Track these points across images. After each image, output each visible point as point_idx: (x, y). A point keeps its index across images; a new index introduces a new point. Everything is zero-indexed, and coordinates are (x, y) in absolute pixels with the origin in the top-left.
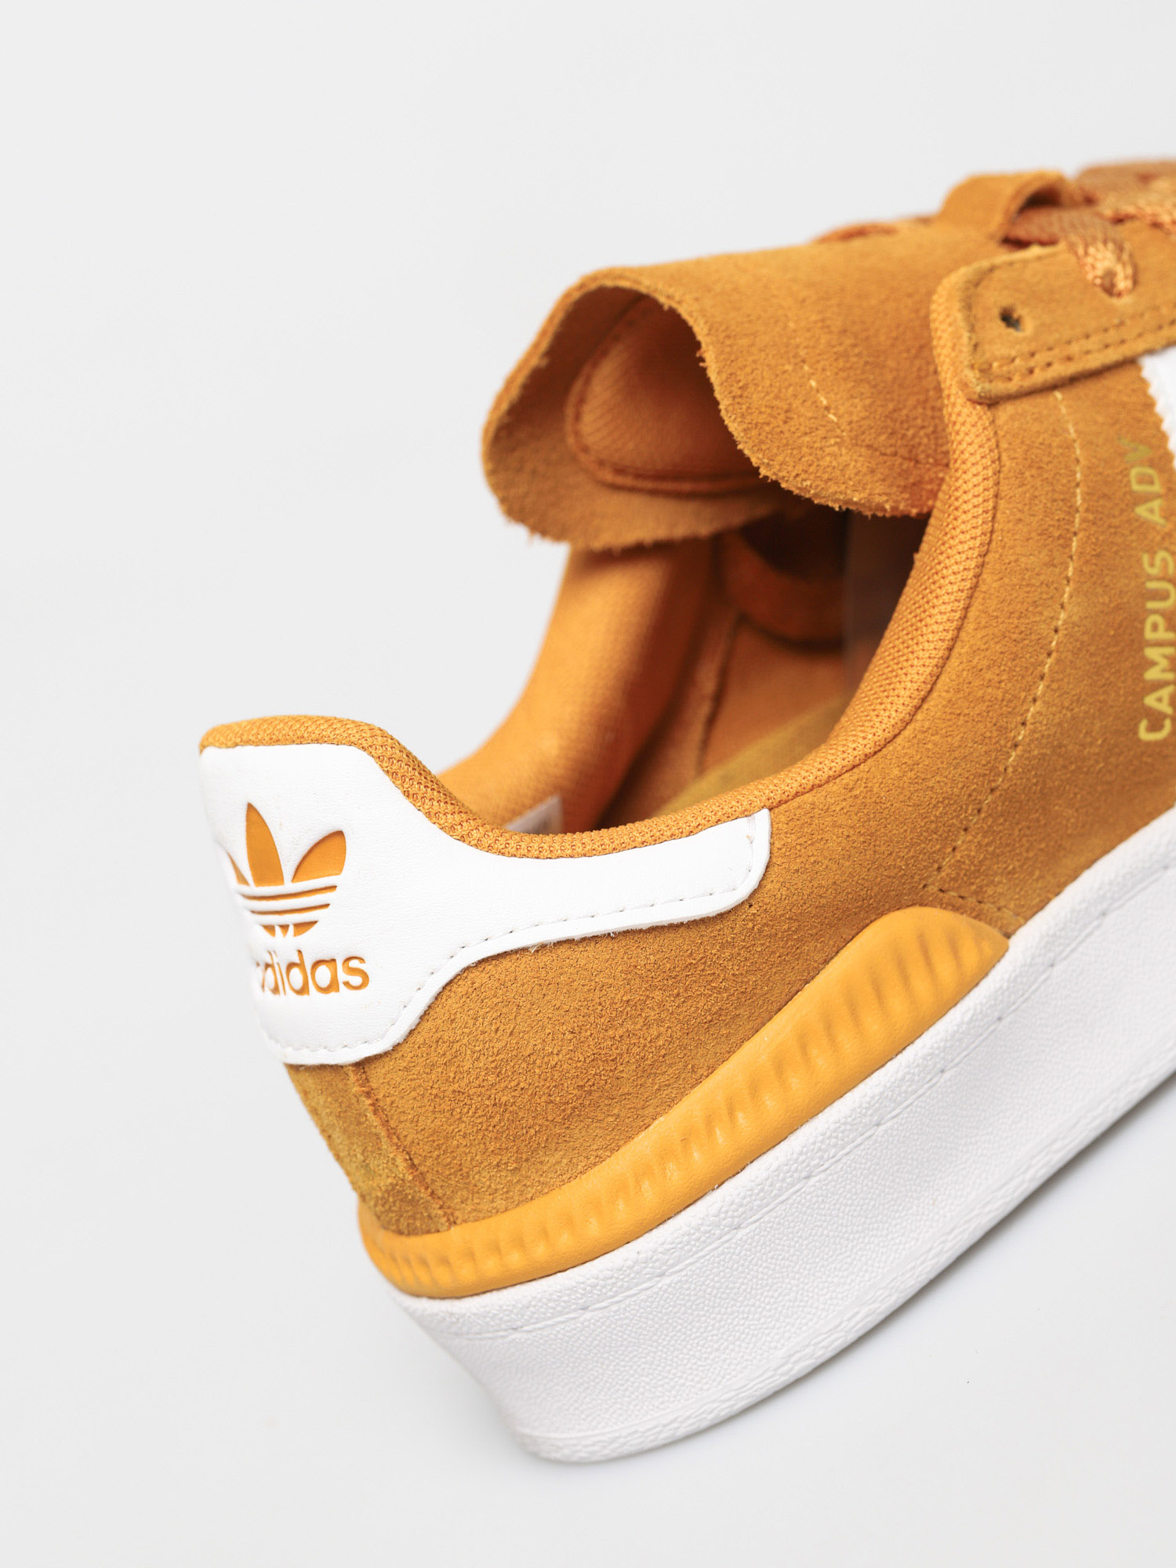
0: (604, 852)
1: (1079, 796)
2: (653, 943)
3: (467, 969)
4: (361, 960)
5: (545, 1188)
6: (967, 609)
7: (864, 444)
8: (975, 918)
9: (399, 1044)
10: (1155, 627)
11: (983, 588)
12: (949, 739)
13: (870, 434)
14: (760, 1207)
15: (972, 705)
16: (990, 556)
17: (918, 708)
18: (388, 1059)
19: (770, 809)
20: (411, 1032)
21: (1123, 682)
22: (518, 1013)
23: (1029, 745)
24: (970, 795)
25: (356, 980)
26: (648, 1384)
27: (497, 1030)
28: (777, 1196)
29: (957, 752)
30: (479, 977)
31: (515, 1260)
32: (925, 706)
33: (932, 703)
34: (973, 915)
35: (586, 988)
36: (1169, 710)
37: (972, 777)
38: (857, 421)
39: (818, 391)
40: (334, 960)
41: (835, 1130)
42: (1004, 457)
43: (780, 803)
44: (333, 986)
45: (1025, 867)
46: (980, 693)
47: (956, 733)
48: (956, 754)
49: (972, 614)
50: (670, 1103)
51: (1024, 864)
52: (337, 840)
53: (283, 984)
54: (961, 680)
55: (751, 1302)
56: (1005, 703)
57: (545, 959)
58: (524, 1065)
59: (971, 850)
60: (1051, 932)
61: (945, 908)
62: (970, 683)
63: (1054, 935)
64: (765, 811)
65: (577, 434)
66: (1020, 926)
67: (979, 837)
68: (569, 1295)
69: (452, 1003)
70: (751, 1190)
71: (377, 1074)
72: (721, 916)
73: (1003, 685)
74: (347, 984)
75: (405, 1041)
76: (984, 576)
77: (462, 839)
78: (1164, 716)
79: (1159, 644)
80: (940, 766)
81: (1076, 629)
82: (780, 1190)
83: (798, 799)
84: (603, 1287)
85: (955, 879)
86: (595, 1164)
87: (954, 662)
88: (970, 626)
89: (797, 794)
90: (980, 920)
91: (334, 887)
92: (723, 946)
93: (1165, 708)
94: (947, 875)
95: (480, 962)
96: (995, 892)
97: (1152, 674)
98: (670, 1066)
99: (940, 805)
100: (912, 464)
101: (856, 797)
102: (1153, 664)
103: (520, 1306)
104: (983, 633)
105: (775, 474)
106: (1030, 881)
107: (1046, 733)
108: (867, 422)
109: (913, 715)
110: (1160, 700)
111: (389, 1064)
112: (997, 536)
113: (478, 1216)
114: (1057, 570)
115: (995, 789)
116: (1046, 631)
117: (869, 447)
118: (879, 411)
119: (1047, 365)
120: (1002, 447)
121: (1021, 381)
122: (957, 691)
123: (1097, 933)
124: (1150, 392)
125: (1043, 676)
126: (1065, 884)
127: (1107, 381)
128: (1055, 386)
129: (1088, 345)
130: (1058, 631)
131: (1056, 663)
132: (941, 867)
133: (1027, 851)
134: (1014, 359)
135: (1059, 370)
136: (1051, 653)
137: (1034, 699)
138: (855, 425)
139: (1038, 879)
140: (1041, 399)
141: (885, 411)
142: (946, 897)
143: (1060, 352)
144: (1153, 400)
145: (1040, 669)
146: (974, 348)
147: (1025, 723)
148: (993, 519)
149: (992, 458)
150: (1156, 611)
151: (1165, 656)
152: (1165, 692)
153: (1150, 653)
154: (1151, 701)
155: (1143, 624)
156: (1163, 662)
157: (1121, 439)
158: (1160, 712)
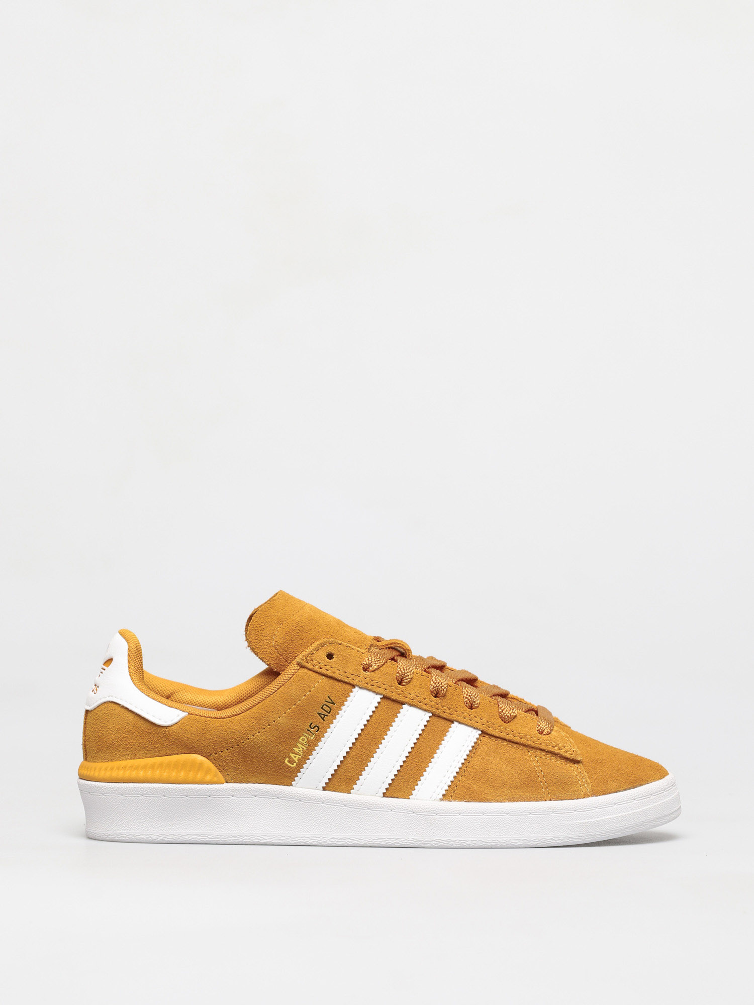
0: (146, 695)
2: (142, 722)
3: (109, 701)
4: (99, 688)
8: (220, 772)
10: (303, 740)
17: (233, 716)
19: (188, 714)
20: (95, 709)
23: (251, 741)
24: (231, 742)
25: (96, 691)
30: (110, 705)
35: (126, 722)
36: (297, 762)
37: (233, 738)
41: (153, 789)
42: (292, 678)
43: (192, 714)
45: (239, 770)
46: (247, 722)
48: (233, 731)
49: (259, 704)
52: (111, 661)
54: (246, 716)
56: (251, 728)
57: (123, 710)
59: (226, 755)
60: (236, 788)
63: (236, 790)
66: (231, 783)
67: (230, 754)
72: (159, 726)
73: (254, 724)
75: (93, 710)
76: (268, 699)
81: (279, 724)
82: (134, 793)
83: (195, 716)
85: (219, 759)
87: (248, 711)
88: (257, 707)
91: (105, 670)
94: (217, 756)
95: (112, 701)
96: (229, 770)
97: (296, 750)
98: (132, 751)
99: (222, 738)
101: (206, 723)
104: (259, 710)
106: (239, 774)
107: (257, 742)
108: (280, 645)
110: (295, 757)
111: (90, 714)
112: (276, 693)
114: (284, 709)
115: (238, 745)
116: (271, 719)
117: (276, 649)
118: (287, 645)
119: (327, 670)
120: (295, 676)
121: (316, 668)
122: (244, 718)
123: (250, 798)
124: (351, 694)
125: (264, 729)
126: (250, 782)
127: (340, 684)
128: (324, 676)
129: (344, 674)
130: (274, 721)
131: (270, 728)
132: (216, 753)
133: (242, 767)
134: (319, 663)
135: (329, 673)
136: (269, 725)
137: (259, 732)
138: (277, 643)
139: (242, 775)
140: (317, 675)
141: (289, 646)
142: (214, 761)
143: (333, 670)
144: (349, 696)
145: (265, 727)
146: (313, 654)
147: (253, 736)
148: (279, 688)
149: (291, 676)
150: (306, 737)
151: (302, 748)
152: (298, 756)
153: (299, 745)
154: (292, 755)
155: (300, 737)
156: (301, 749)
157: (329, 697)
158: (294, 760)
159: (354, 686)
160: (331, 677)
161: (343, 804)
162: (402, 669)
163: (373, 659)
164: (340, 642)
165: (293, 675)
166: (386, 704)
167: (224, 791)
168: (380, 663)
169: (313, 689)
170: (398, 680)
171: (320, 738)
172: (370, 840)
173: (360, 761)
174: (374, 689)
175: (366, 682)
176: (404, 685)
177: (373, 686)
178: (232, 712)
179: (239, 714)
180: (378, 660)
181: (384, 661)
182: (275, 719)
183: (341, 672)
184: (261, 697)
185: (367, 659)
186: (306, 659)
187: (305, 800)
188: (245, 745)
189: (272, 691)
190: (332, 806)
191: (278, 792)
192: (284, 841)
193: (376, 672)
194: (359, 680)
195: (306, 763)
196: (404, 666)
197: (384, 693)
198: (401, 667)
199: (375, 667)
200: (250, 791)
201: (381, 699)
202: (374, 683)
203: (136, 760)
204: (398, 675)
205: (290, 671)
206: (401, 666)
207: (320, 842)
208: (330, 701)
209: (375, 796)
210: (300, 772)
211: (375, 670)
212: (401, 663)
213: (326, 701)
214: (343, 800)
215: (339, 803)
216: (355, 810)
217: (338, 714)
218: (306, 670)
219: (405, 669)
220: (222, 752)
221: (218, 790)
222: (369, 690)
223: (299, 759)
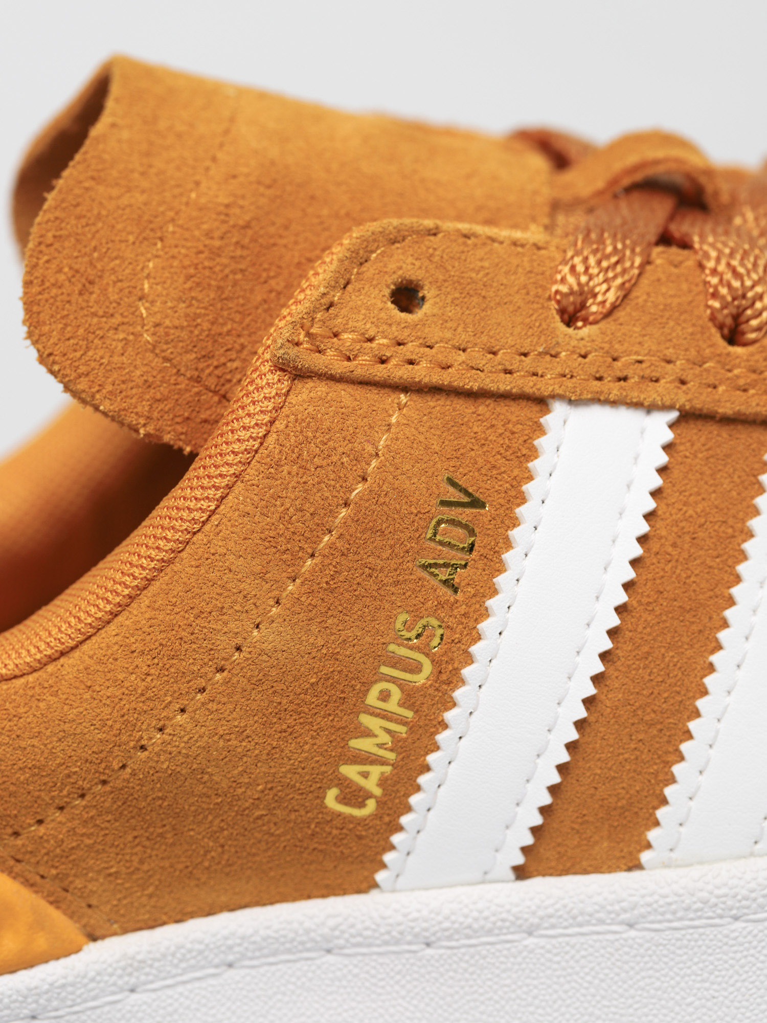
1: (226, 833)
7: (163, 354)
8: (51, 903)
10: (385, 696)
11: (177, 567)
12: (66, 708)
13: (175, 347)
15: (107, 684)
16: (199, 537)
17: (52, 659)
21: (312, 737)
23: (158, 755)
24: (69, 776)
29: (67, 725)
32: (62, 660)
33: (71, 661)
34: (51, 899)
36: (378, 791)
37: (75, 758)
38: (167, 327)
39: (148, 277)
42: (271, 439)
45: (134, 877)
46: (121, 676)
47: (75, 705)
48: (66, 727)
49: (154, 587)
51: (133, 873)
54: (110, 652)
56: (143, 699)
59: (60, 833)
60: (139, 957)
61: (14, 878)
62: (116, 660)
63: (142, 961)
66: (115, 934)
67: (76, 823)
73: (149, 678)
76: (184, 555)
78: (369, 795)
79: (384, 715)
80: (43, 730)
81: (265, 657)
85: (33, 854)
87: (112, 628)
88: (145, 600)
90: (58, 908)
93: (371, 785)
94: (23, 845)
96: (85, 887)
97: (362, 745)
99: (27, 770)
100: (216, 399)
102: (368, 733)
104: (153, 614)
106: (139, 894)
107: (184, 751)
108: (178, 332)
109: (43, 664)
110: (365, 775)
112: (215, 520)
114: (268, 586)
115: (104, 782)
116: (224, 643)
117: (166, 359)
118: (206, 325)
119: (411, 362)
120: (279, 425)
121: (363, 366)
122: (100, 662)
123: (212, 981)
124: (541, 442)
125: (203, 690)
126: (192, 915)
127: (484, 408)
128: (405, 388)
129: (483, 360)
130: (238, 649)
131: (226, 682)
132: (16, 834)
133: (141, 862)
134: (371, 340)
135: (422, 373)
136: (221, 670)
137: (183, 711)
138: (161, 330)
139: (150, 896)
140: (372, 395)
141: (216, 329)
142: (18, 868)
143: (439, 353)
144: (534, 453)
145: (202, 682)
146: (331, 305)
147: (161, 730)
148: (223, 498)
149: (262, 432)
150: (393, 680)
151: (388, 731)
152: (376, 771)
153: (366, 720)
154: (350, 771)
155: (367, 686)
156: (386, 738)
157: (451, 482)
158: (361, 789)
159: (542, 402)
160: (436, 390)
161: (621, 923)
162: (728, 276)
163: (592, 261)
164: (429, 223)
165: (272, 422)
166: (698, 445)
167: (93, 980)
168: (624, 271)
169: (374, 463)
170: (721, 327)
171: (457, 671)
173: (651, 725)
174: (634, 395)
175: (593, 370)
176: (754, 342)
177: (625, 379)
178: (43, 646)
179: (72, 649)
180: (614, 259)
181: (638, 261)
182: (239, 641)
183: (477, 356)
184: (153, 553)
185: (566, 269)
186: (308, 334)
187: (449, 938)
188: (133, 774)
189: (196, 515)
190: (573, 940)
191: (326, 931)
193: (621, 314)
194: (559, 370)
195: (418, 788)
196: (732, 255)
197: (682, 399)
198: (722, 268)
199: (611, 297)
200: (201, 952)
201: (671, 426)
202: (627, 365)
204: (717, 304)
205: (251, 409)
206: (718, 260)
208: (454, 495)
209: (752, 854)
210: (400, 828)
211: (614, 308)
212: (713, 246)
213: (444, 503)
214: (617, 907)
215: (601, 922)
216: (678, 935)
217: (508, 545)
218: (321, 388)
219: (741, 270)
220: (40, 822)
221: (63, 986)
222: (614, 403)
223: (383, 782)
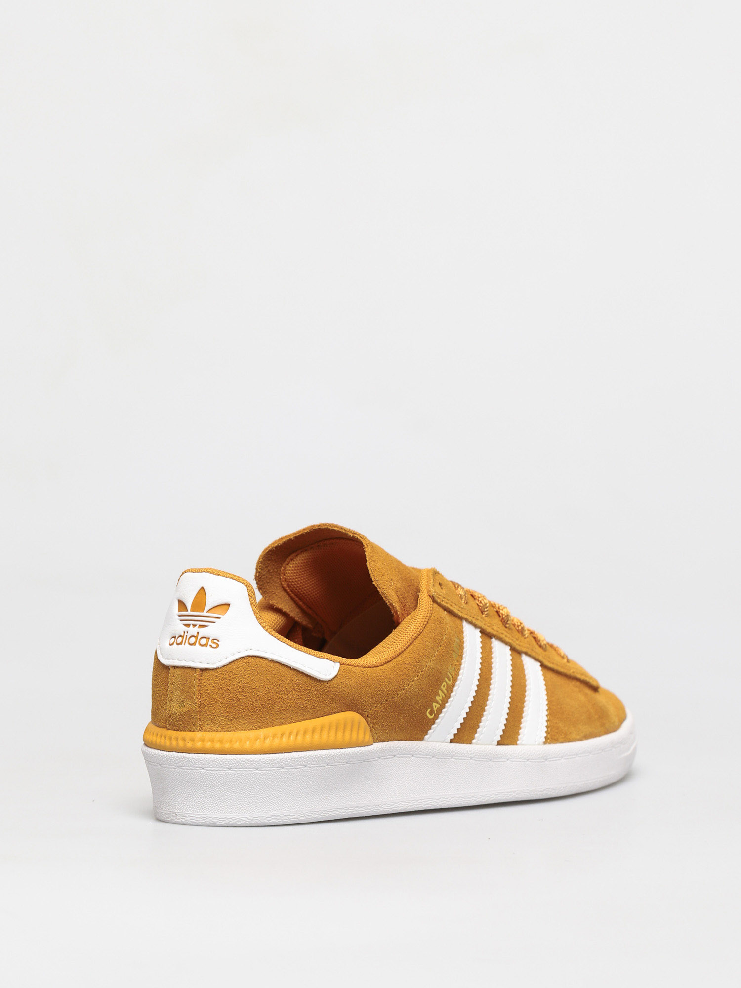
1: (407, 718)
2: (300, 677)
3: (249, 656)
4: (218, 641)
5: (236, 729)
6: (409, 646)
9: (218, 668)
10: (444, 686)
14: (291, 766)
15: (400, 671)
16: (420, 636)
18: (212, 671)
19: (341, 664)
20: (224, 666)
22: (257, 675)
23: (407, 692)
24: (388, 694)
25: (214, 645)
26: (231, 803)
27: (249, 677)
28: (296, 765)
30: (251, 660)
31: (218, 746)
32: (388, 664)
33: (390, 664)
34: (371, 730)
35: (278, 679)
36: (435, 712)
37: (390, 690)
40: (209, 638)
41: (319, 757)
42: (433, 614)
43: (343, 665)
44: (206, 645)
46: (403, 669)
47: (392, 675)
48: (390, 681)
49: (409, 648)
50: (282, 724)
51: (387, 725)
52: (227, 606)
53: (186, 641)
55: (272, 793)
56: (407, 676)
57: (271, 664)
58: (251, 690)
59: (379, 710)
61: (366, 721)
64: (339, 664)
65: (285, 568)
66: (377, 742)
67: (383, 708)
68: (229, 762)
69: (240, 663)
70: (292, 758)
71: (206, 674)
72: (320, 681)
73: (408, 671)
74: (211, 645)
75: (221, 668)
77: (260, 624)
80: (385, 680)
81: (430, 670)
83: (348, 666)
84: (240, 764)
85: (372, 715)
86: (254, 729)
89: (348, 665)
90: (371, 732)
91: (220, 618)
92: (315, 690)
94: (371, 712)
95: (253, 656)
96: (377, 727)
97: (438, 698)
99: (380, 691)
101: (363, 674)
103: (211, 760)
104: (410, 654)
105: (378, 585)
107: (411, 692)
109: (384, 664)
110: (435, 707)
111: (212, 673)
112: (423, 632)
113: (211, 730)
114: (434, 651)
133: (389, 722)
144: (463, 632)
150: (445, 682)
151: (442, 695)
152: (437, 705)
153: (440, 692)
154: (434, 705)
155: (442, 682)
156: (441, 697)
158: (433, 710)
166: (484, 640)
172: (491, 797)
192: (418, 806)
201: (481, 634)
203: (293, 724)
207: (449, 803)
209: (492, 745)
214: (465, 753)
222: (472, 624)
223: (437, 709)
